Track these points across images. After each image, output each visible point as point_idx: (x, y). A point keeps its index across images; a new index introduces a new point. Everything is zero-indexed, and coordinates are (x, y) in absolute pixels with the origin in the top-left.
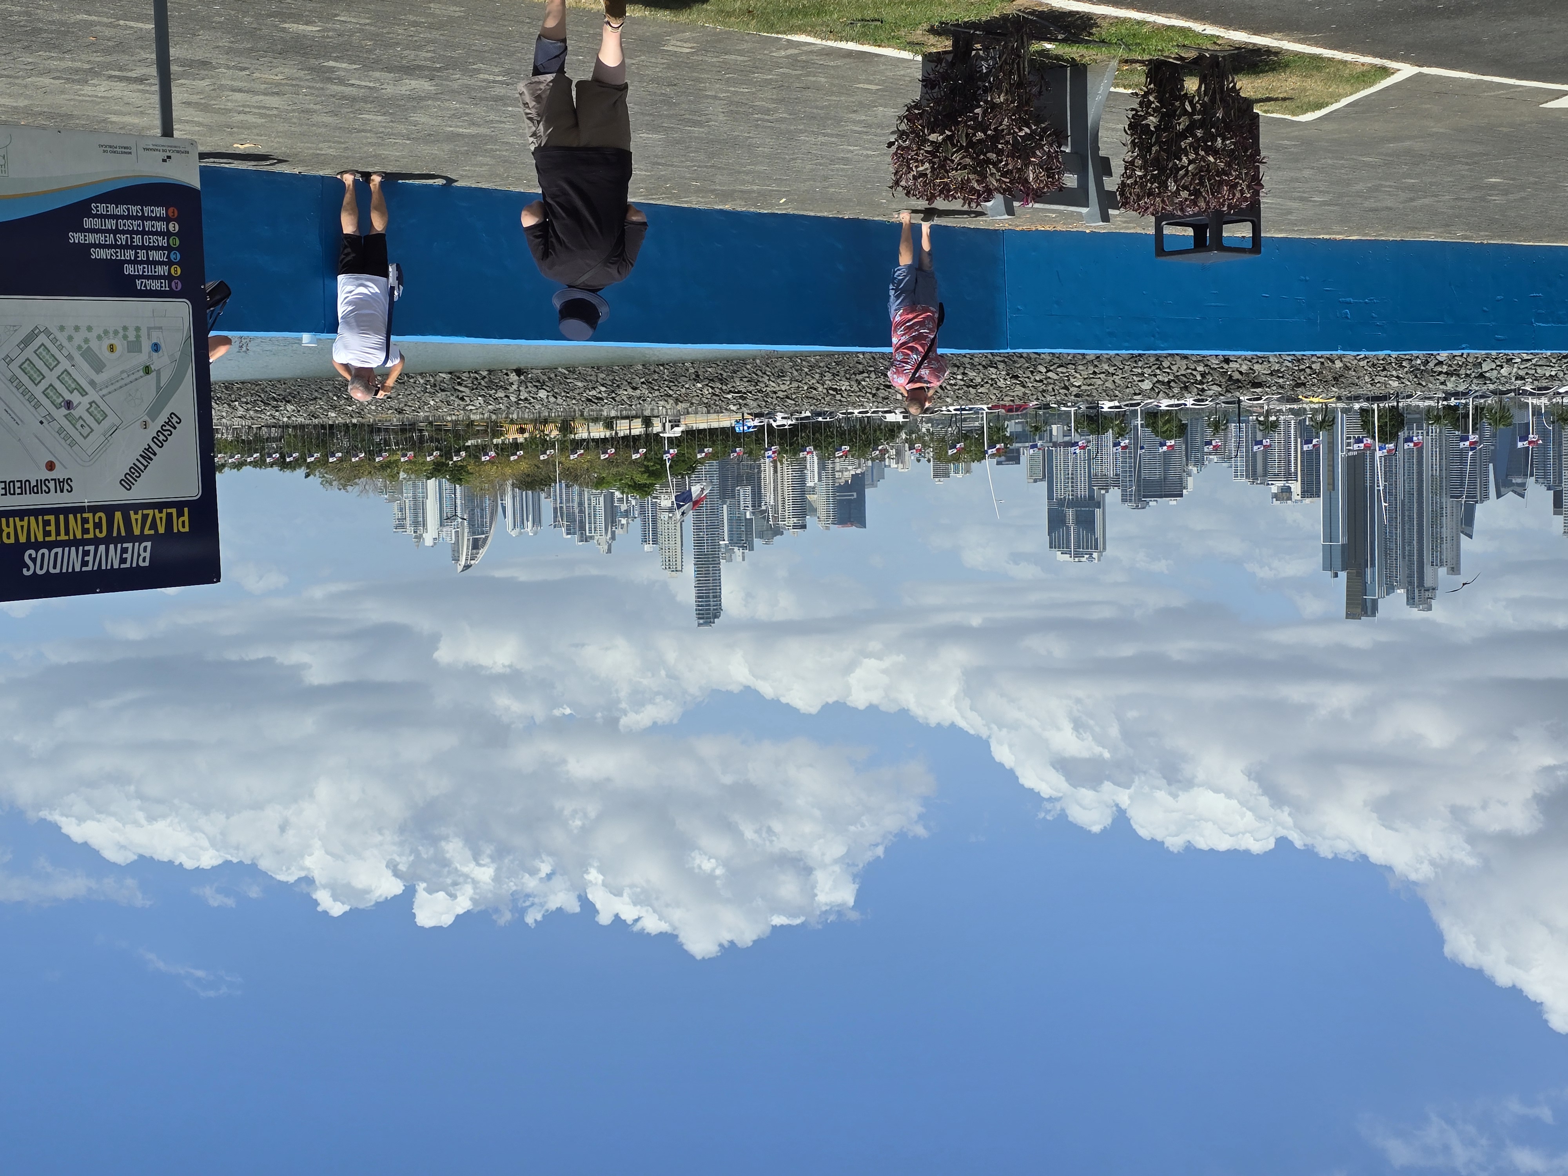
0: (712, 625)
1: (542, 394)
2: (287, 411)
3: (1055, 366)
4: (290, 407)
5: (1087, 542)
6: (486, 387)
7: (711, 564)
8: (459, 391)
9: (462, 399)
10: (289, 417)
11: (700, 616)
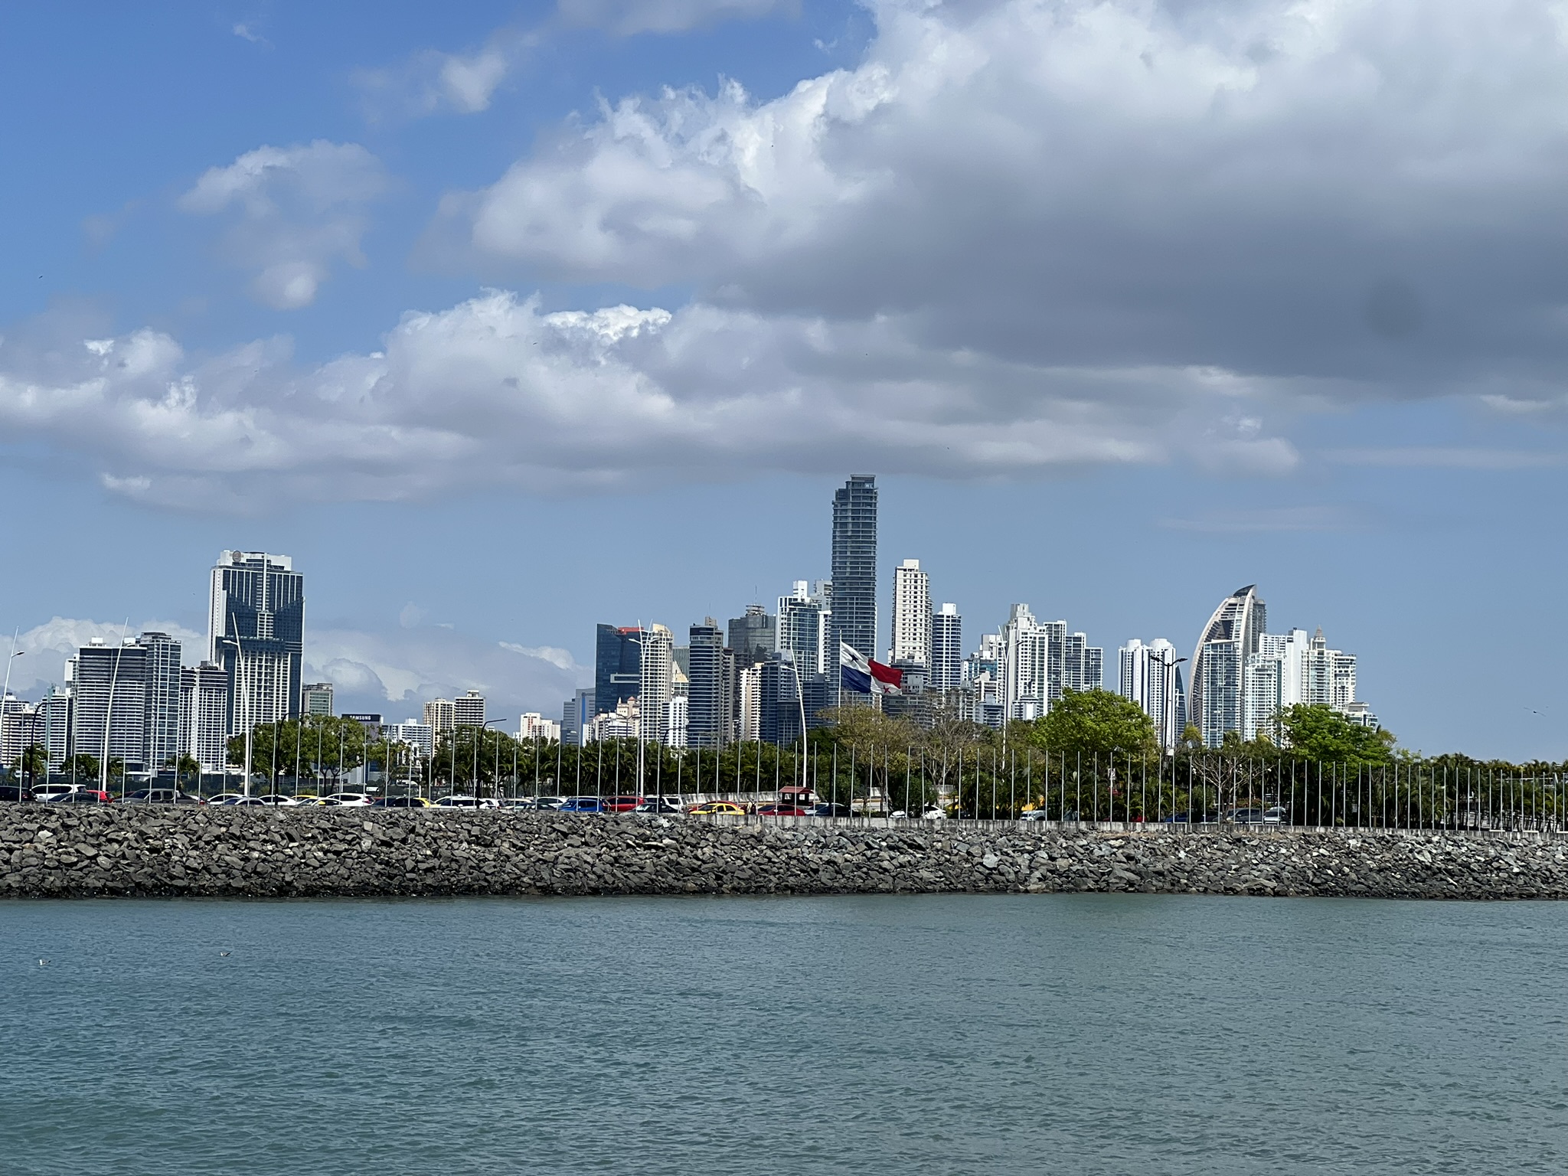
0: (850, 480)
1: (990, 860)
2: (1430, 852)
3: (80, 865)
4: (1426, 858)
5: (240, 584)
6: (1087, 876)
7: (847, 578)
8: (1133, 872)
9: (1129, 858)
10: (1429, 842)
11: (870, 495)
